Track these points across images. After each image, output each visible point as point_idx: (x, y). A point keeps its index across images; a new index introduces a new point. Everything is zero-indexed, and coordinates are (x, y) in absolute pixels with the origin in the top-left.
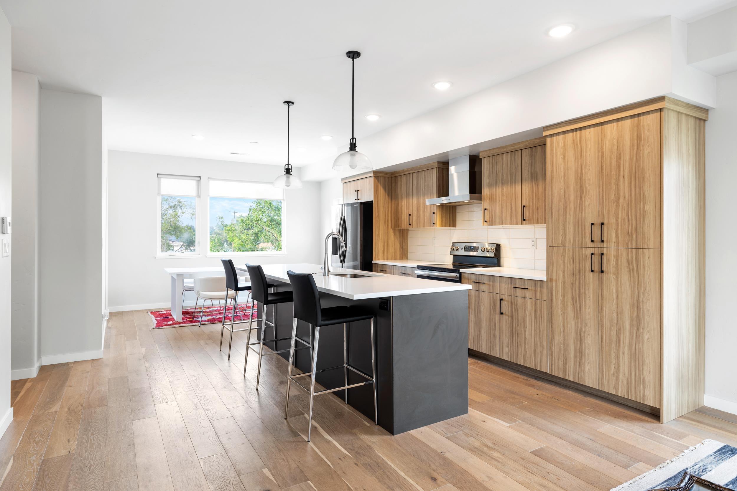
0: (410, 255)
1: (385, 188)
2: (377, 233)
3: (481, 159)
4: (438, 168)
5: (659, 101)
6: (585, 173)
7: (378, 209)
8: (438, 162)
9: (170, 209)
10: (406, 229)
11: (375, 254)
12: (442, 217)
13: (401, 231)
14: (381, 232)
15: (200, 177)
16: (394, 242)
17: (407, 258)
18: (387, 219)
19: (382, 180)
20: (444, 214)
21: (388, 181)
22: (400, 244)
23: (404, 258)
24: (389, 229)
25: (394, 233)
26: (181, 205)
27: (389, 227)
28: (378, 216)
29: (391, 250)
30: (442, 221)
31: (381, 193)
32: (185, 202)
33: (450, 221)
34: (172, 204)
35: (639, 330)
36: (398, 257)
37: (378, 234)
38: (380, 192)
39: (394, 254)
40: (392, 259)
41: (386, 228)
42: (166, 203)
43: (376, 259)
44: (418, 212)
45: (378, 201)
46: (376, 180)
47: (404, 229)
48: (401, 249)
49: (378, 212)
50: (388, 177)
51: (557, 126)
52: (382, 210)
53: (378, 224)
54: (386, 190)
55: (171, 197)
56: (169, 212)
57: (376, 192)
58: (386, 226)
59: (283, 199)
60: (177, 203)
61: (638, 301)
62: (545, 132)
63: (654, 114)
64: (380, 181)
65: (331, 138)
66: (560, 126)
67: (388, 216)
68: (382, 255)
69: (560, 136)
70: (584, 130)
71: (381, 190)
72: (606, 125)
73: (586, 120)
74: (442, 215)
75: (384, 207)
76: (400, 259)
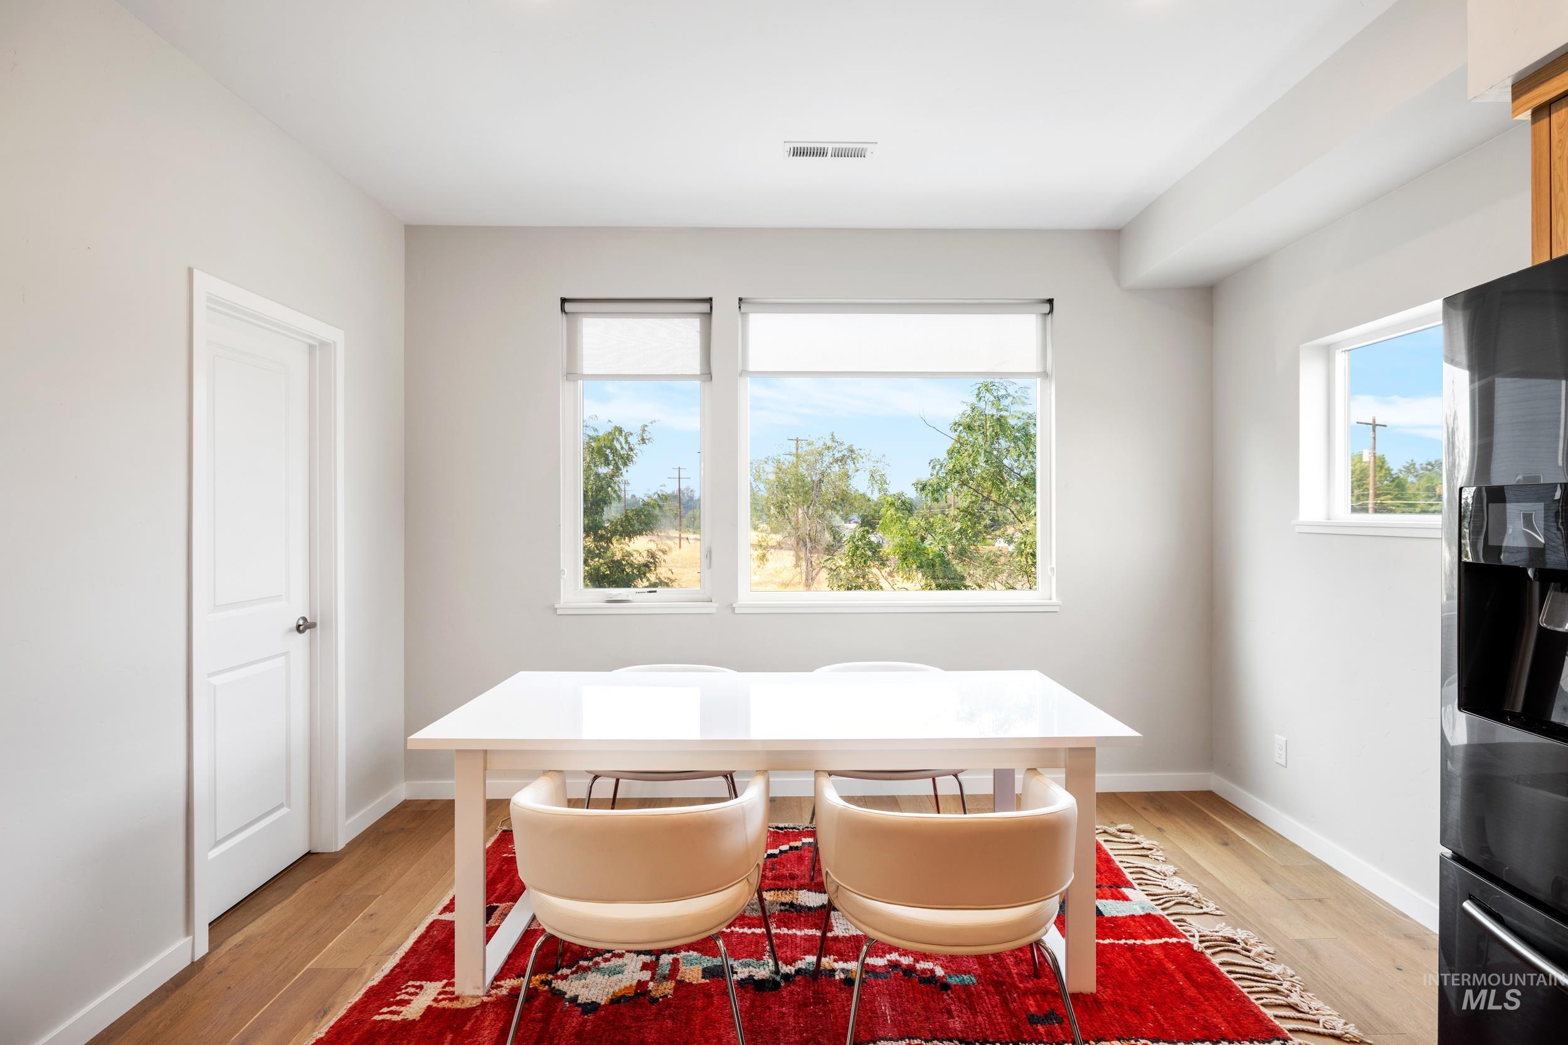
9: (835, 464)
15: (710, 300)
26: (854, 456)
32: (861, 450)
34: (838, 455)
42: (828, 453)
55: (837, 442)
56: (833, 469)
59: (1040, 370)
60: (845, 452)
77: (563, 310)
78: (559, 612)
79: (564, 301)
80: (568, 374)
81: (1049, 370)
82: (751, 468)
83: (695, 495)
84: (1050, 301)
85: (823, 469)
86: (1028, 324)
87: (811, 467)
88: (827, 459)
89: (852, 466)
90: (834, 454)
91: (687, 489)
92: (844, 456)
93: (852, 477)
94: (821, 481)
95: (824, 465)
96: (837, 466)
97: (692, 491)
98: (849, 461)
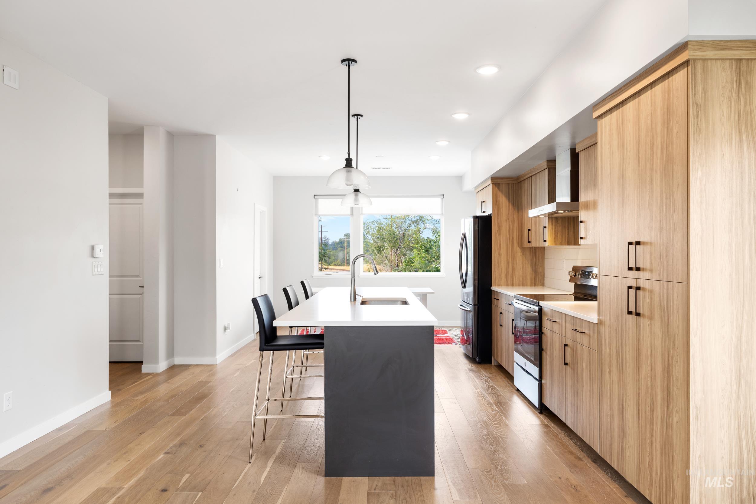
0: (546, 281)
1: (508, 198)
2: (497, 253)
3: (578, 154)
4: (549, 168)
5: (683, 51)
6: (626, 168)
7: (498, 223)
8: (547, 161)
10: (542, 247)
11: (495, 279)
12: (556, 232)
13: (534, 249)
14: (503, 251)
16: (523, 263)
17: (543, 285)
18: (511, 236)
19: (504, 187)
20: (560, 229)
21: (513, 188)
22: (532, 266)
23: (538, 284)
24: (515, 247)
25: (523, 253)
27: (515, 244)
28: (499, 232)
29: (518, 273)
30: (556, 238)
31: (502, 204)
33: (569, 237)
35: (669, 408)
36: (529, 282)
37: (499, 255)
38: (502, 202)
39: (523, 279)
40: (519, 285)
41: (510, 246)
43: (496, 285)
44: (535, 226)
45: (498, 214)
46: (496, 188)
47: (538, 247)
48: (534, 273)
49: (499, 227)
50: (513, 183)
51: (603, 104)
52: (504, 225)
53: (498, 242)
54: (511, 201)
57: (496, 203)
58: (511, 244)
59: (441, 213)
61: (668, 362)
62: (595, 113)
63: (681, 71)
64: (501, 189)
65: (447, 143)
66: (605, 102)
67: (513, 232)
68: (505, 280)
69: (607, 117)
70: (625, 106)
71: (503, 200)
72: (642, 95)
73: (624, 91)
74: (555, 229)
75: (507, 220)
76: (531, 285)
77: (314, 197)
78: (313, 277)
79: (314, 195)
80: (315, 214)
81: (443, 213)
82: (364, 227)
83: (330, 242)
84: (443, 195)
85: (405, 227)
86: (439, 200)
87: (398, 227)
88: (408, 222)
89: (422, 225)
90: (411, 219)
91: (325, 238)
92: (418, 220)
93: (422, 232)
94: (404, 235)
95: (406, 225)
96: (413, 225)
97: (327, 239)
98: (420, 223)
